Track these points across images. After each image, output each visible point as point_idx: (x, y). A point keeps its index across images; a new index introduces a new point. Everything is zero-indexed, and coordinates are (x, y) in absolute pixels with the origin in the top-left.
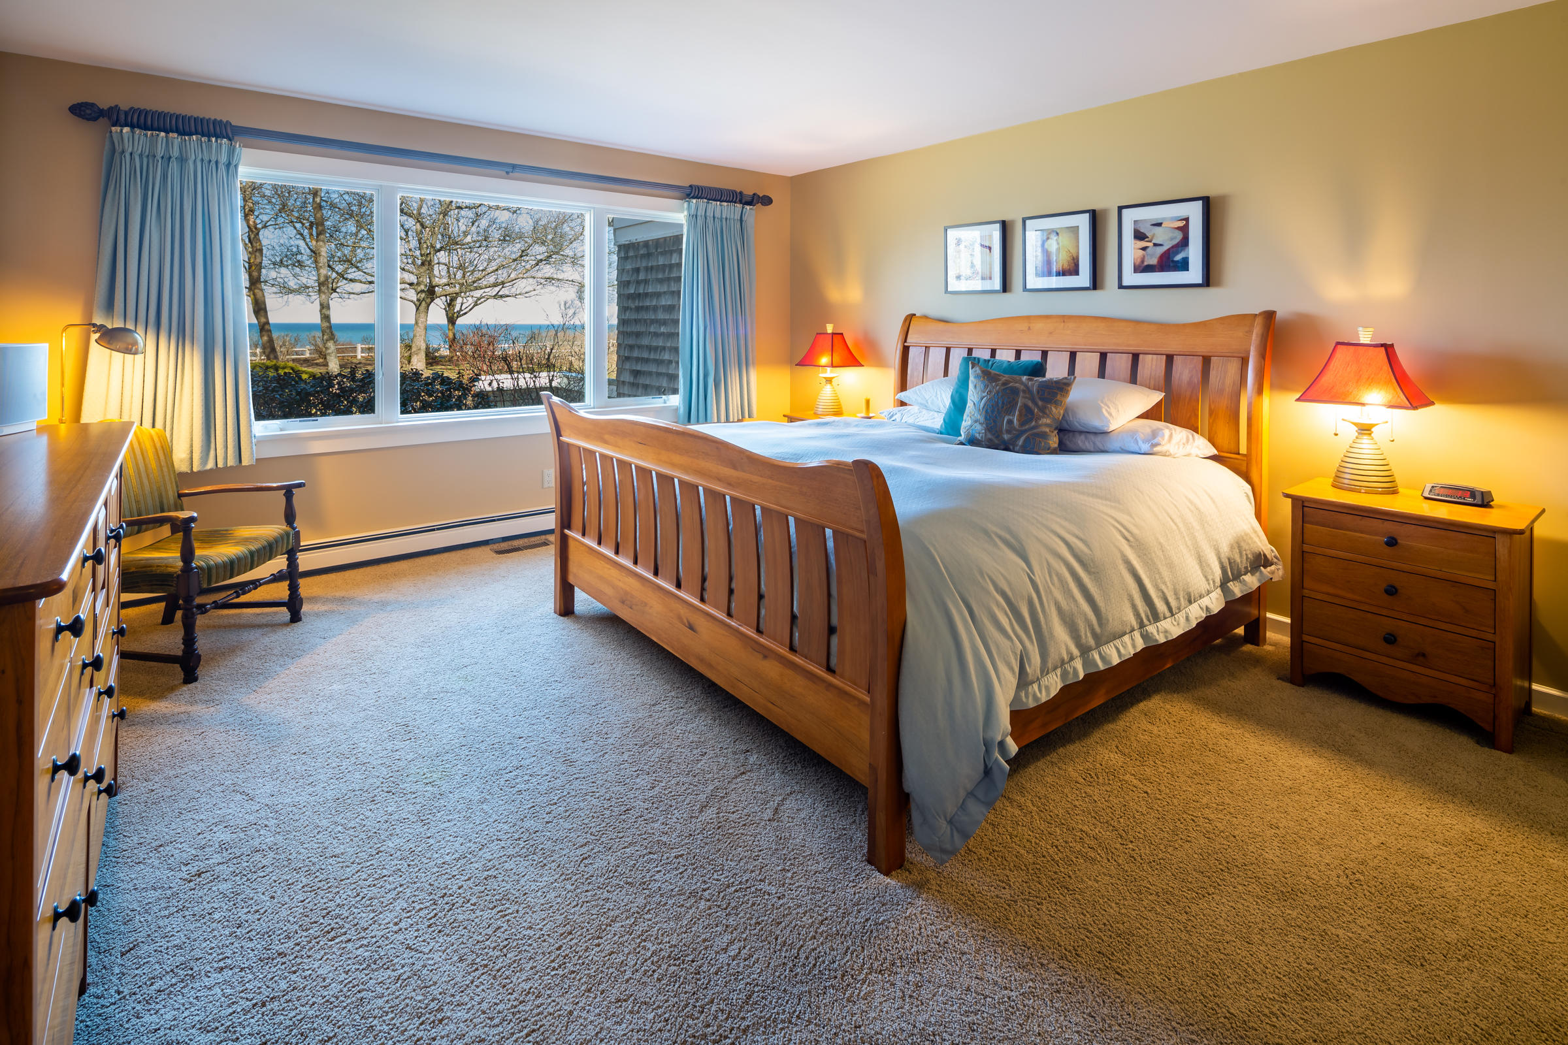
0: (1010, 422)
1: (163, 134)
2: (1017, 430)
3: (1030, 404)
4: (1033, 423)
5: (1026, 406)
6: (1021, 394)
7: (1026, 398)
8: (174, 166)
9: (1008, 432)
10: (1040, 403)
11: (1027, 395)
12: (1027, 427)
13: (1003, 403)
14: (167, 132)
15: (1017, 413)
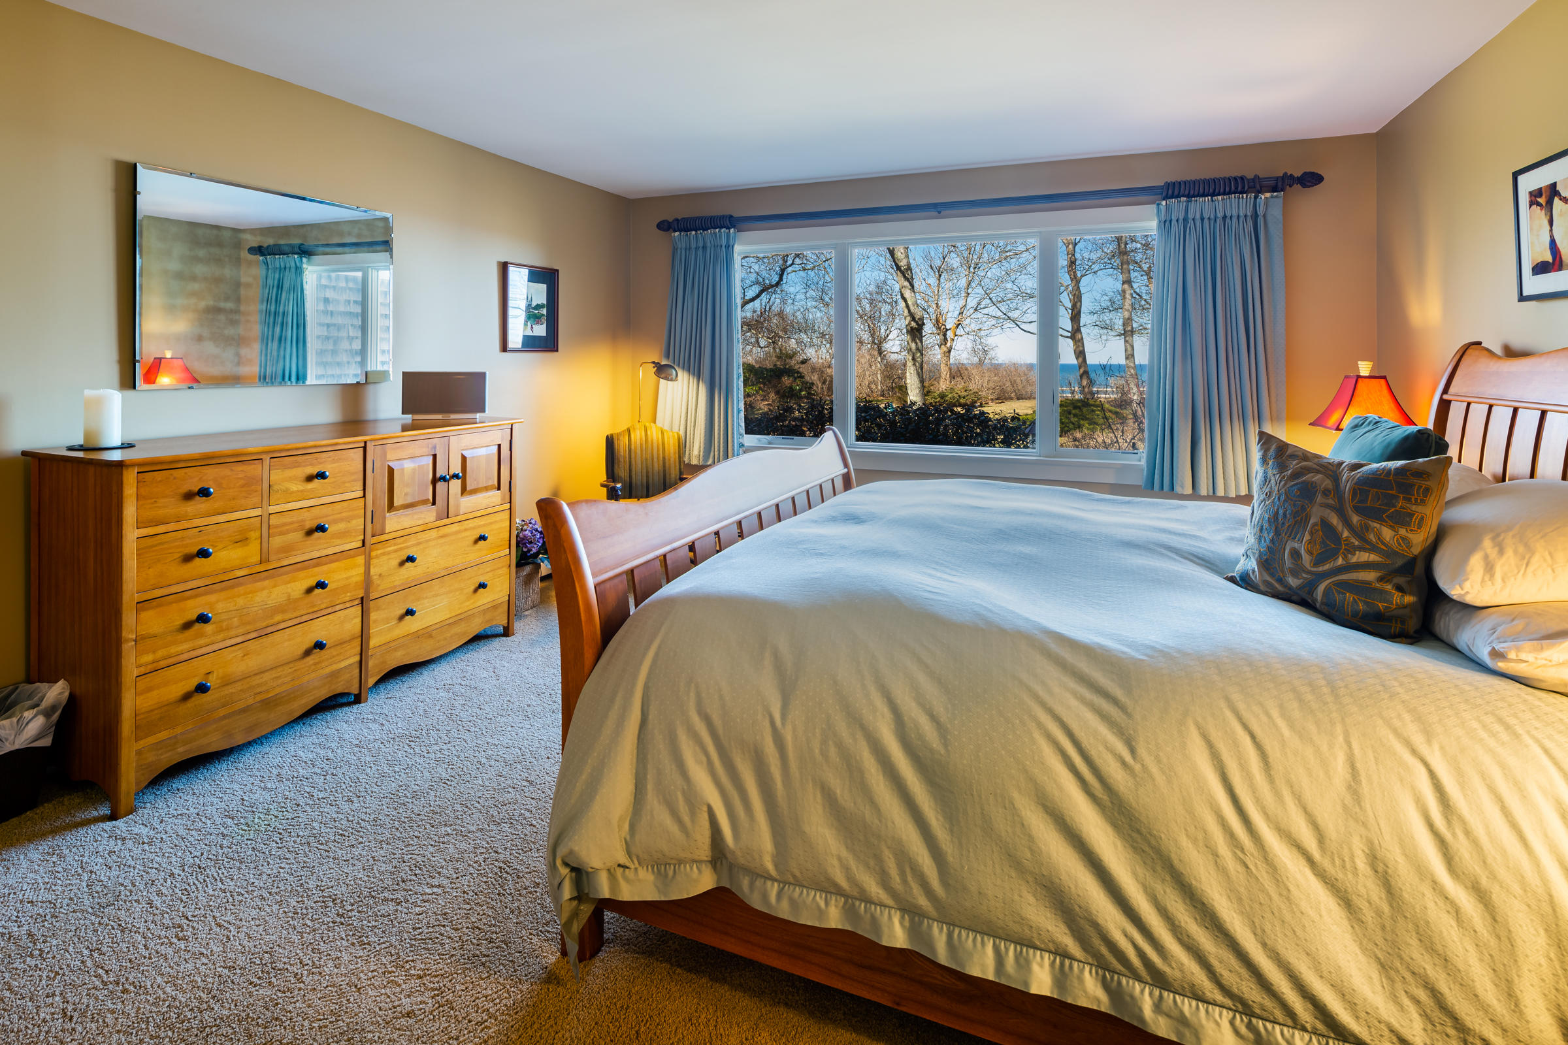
0: (1295, 554)
1: (694, 233)
2: (1309, 572)
3: (1334, 520)
4: (1340, 561)
5: (1325, 524)
6: (1319, 498)
7: (1328, 506)
8: (700, 252)
9: (1295, 573)
10: (1355, 519)
11: (1330, 501)
12: (1327, 567)
13: (1285, 515)
14: (696, 231)
15: (1307, 537)
